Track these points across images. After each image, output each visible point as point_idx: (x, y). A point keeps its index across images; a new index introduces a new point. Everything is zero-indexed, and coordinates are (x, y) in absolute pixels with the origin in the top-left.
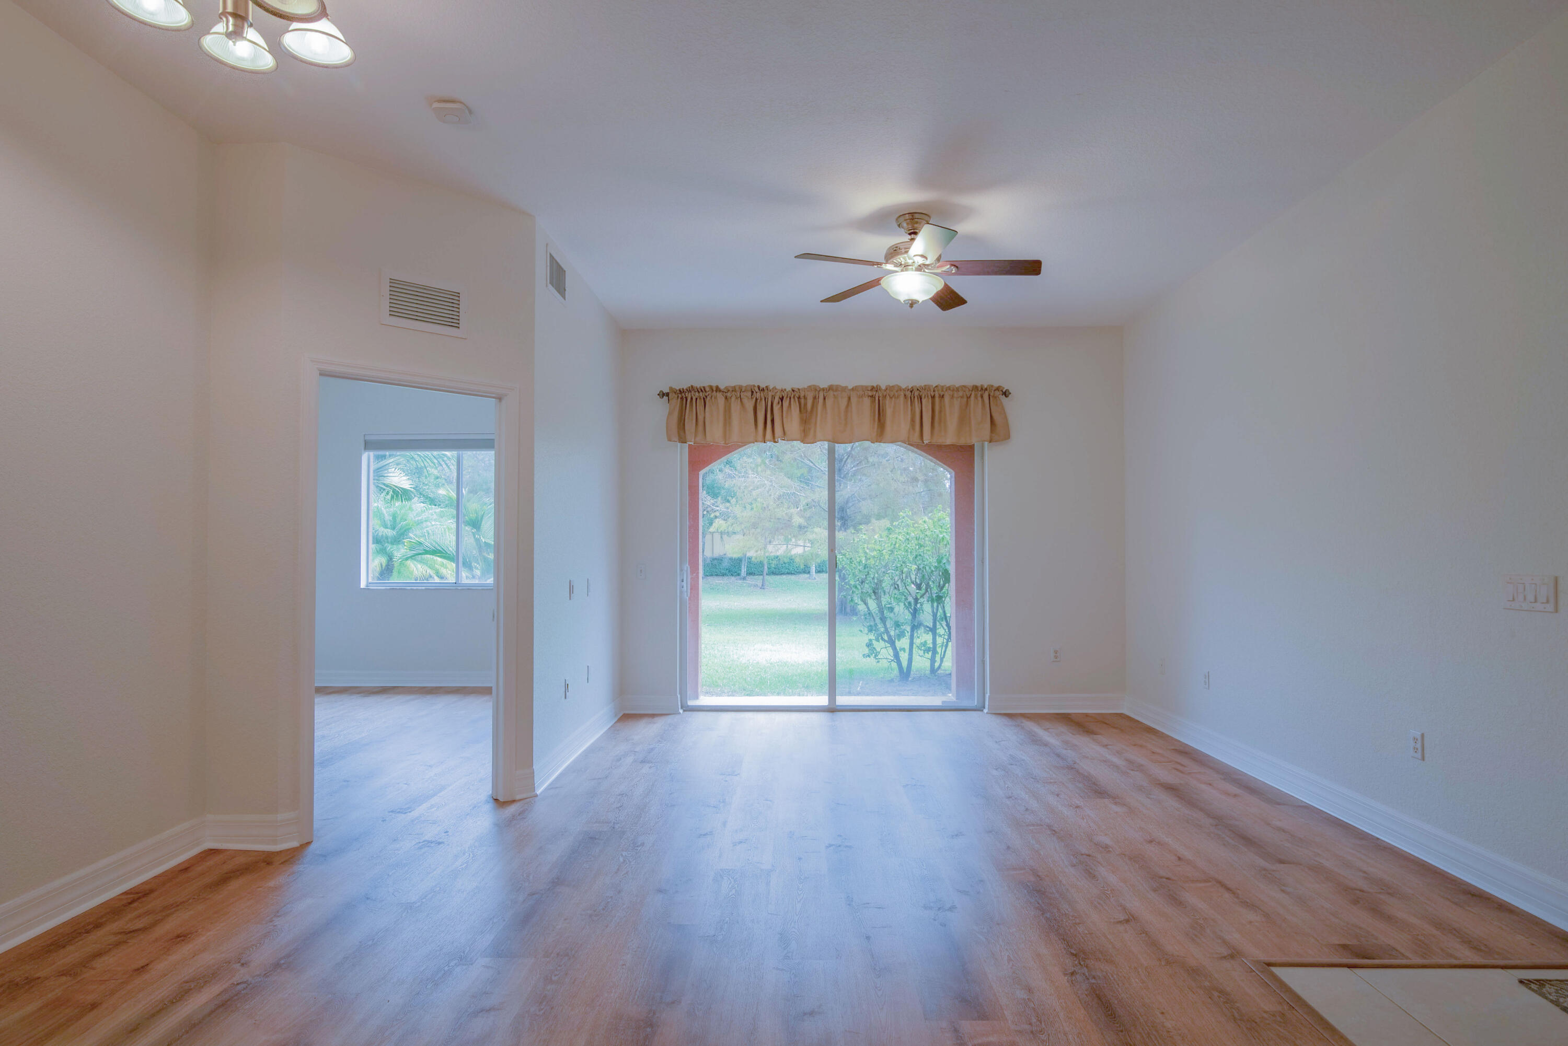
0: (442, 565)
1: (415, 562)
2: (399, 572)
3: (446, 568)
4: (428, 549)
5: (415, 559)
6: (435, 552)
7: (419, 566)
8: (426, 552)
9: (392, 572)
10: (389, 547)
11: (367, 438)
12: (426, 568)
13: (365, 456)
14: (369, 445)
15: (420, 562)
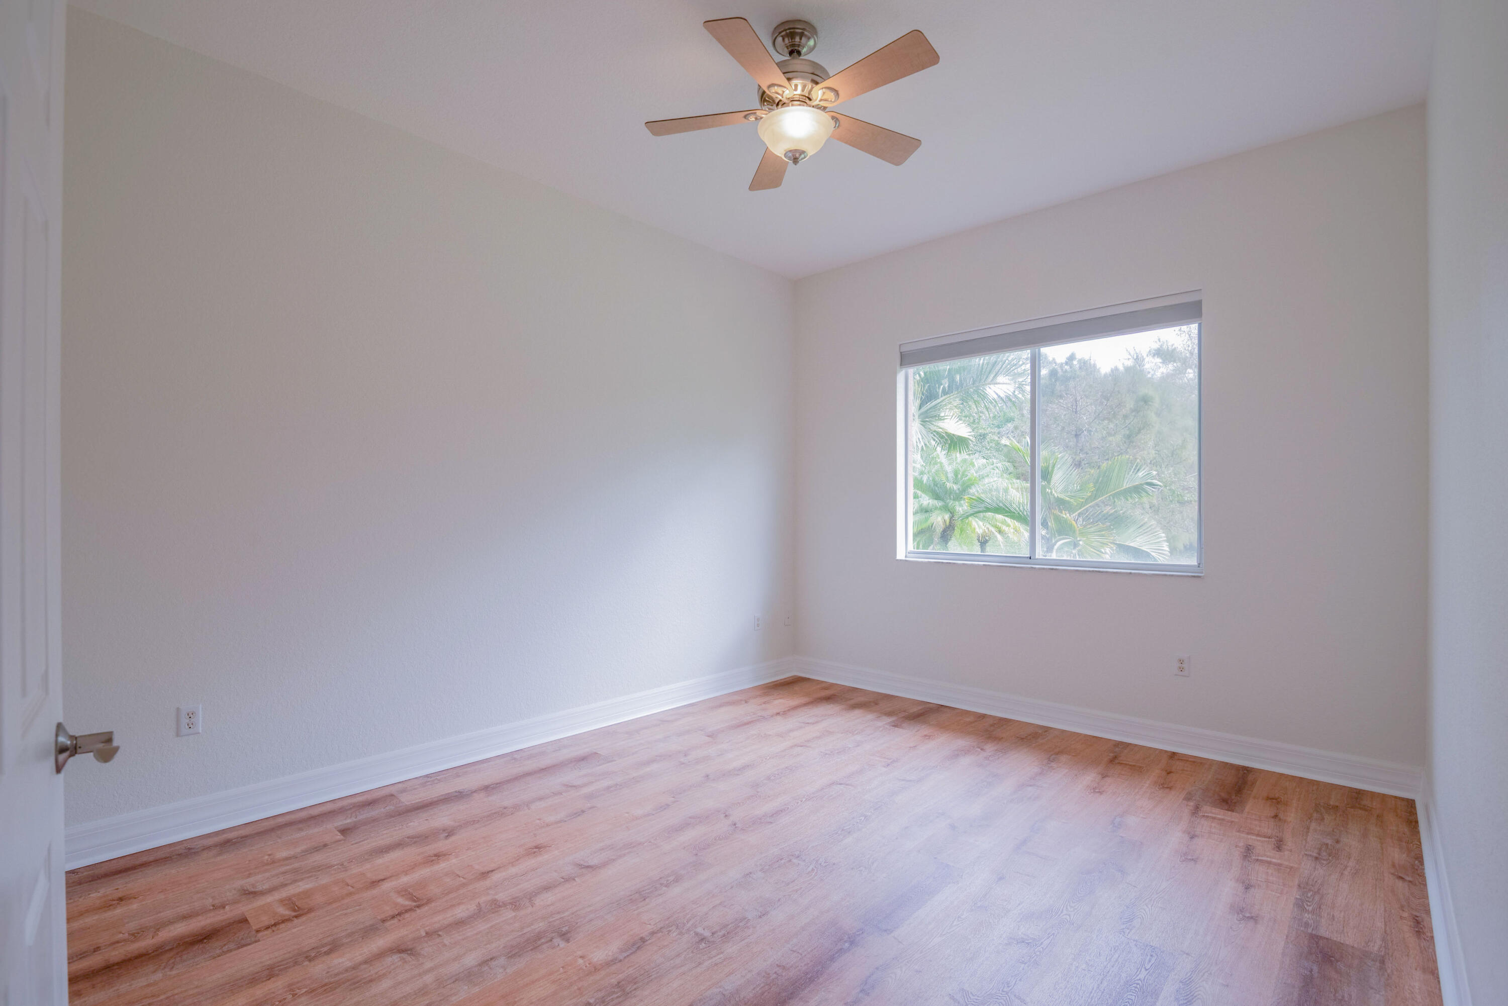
0: (1004, 523)
1: (977, 520)
2: (962, 530)
3: (1008, 526)
4: (989, 506)
5: (976, 517)
6: (998, 510)
7: (981, 523)
8: (988, 510)
9: (954, 530)
10: (951, 503)
11: (904, 349)
12: (988, 526)
13: (900, 378)
14: (907, 359)
15: (983, 519)
